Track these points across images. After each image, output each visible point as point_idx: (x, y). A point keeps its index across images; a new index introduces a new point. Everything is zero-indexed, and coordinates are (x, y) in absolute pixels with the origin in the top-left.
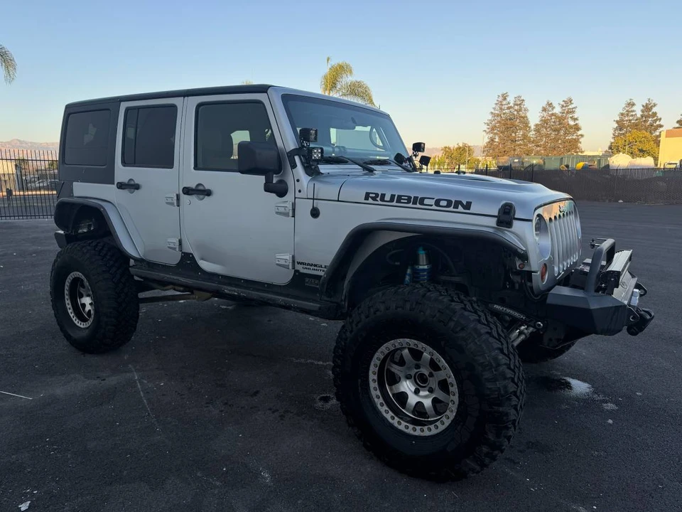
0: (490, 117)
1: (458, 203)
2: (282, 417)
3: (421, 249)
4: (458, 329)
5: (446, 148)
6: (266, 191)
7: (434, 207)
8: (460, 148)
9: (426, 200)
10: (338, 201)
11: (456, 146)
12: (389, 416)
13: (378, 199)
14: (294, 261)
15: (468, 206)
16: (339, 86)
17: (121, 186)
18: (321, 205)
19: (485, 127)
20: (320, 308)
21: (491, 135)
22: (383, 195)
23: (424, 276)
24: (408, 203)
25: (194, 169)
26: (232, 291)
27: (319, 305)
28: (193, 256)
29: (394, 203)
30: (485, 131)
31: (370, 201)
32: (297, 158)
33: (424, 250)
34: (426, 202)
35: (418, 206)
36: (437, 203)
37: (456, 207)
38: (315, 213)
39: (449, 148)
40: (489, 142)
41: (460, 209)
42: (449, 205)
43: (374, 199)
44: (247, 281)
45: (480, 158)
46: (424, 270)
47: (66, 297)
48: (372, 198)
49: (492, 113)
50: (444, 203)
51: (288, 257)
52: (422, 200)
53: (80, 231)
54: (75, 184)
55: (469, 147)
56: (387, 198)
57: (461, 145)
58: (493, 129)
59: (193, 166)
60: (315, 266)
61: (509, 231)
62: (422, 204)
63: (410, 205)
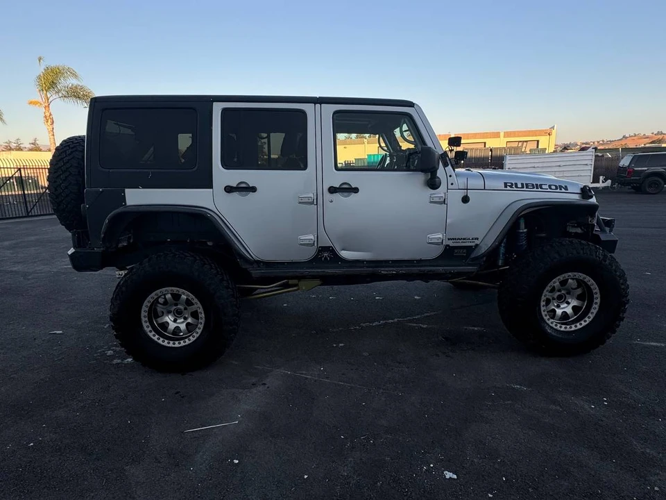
1: (561, 187)
7: (549, 190)
9: (543, 186)
10: (485, 189)
13: (514, 187)
14: (445, 238)
15: (566, 188)
17: (231, 189)
18: (470, 193)
22: (516, 184)
24: (534, 188)
25: (336, 169)
26: (390, 271)
28: (332, 248)
29: (525, 189)
31: (509, 188)
35: (539, 190)
36: (550, 186)
37: (561, 189)
38: (465, 200)
41: (563, 190)
42: (556, 189)
43: (511, 186)
44: (394, 261)
48: (509, 186)
50: (553, 187)
52: (541, 186)
53: (120, 245)
54: (127, 191)
56: (520, 186)
59: (334, 167)
60: (464, 239)
62: (541, 188)
63: (535, 189)
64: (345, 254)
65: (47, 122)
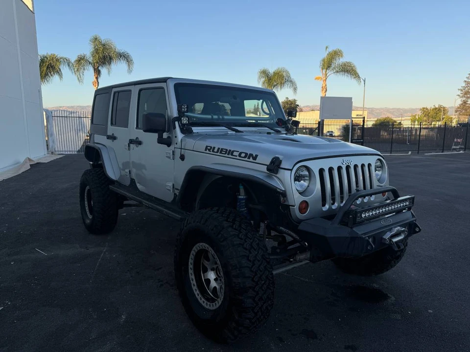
0: (464, 85)
1: (250, 156)
2: (162, 285)
3: (241, 184)
4: (222, 239)
5: (424, 108)
6: (158, 143)
7: (238, 157)
8: (436, 109)
9: (235, 152)
10: (193, 150)
11: (433, 107)
12: (197, 292)
13: (211, 150)
14: (173, 187)
15: (255, 158)
16: (333, 66)
17: (109, 137)
18: (187, 154)
19: (459, 93)
20: (181, 218)
21: (464, 99)
22: (214, 148)
23: (243, 203)
25: (136, 128)
27: (180, 217)
28: (135, 181)
30: (459, 95)
31: (207, 151)
32: (177, 123)
33: (242, 185)
34: (235, 153)
35: (230, 156)
36: (240, 154)
37: (249, 158)
38: (182, 158)
39: (427, 109)
40: (462, 104)
41: (251, 159)
42: (246, 156)
45: (453, 117)
46: (242, 199)
47: (86, 200)
48: (208, 149)
49: (465, 81)
50: (243, 155)
51: (170, 184)
52: (233, 152)
54: (95, 135)
55: (444, 108)
56: (216, 150)
57: (437, 107)
58: (466, 93)
59: (135, 127)
61: (274, 176)
62: (232, 155)
63: (226, 155)
64: (139, 186)
65: (323, 91)
